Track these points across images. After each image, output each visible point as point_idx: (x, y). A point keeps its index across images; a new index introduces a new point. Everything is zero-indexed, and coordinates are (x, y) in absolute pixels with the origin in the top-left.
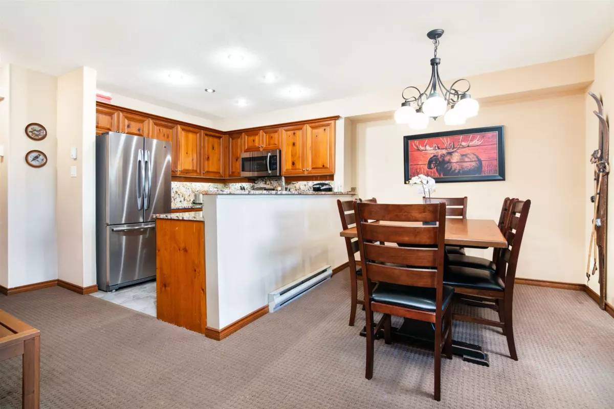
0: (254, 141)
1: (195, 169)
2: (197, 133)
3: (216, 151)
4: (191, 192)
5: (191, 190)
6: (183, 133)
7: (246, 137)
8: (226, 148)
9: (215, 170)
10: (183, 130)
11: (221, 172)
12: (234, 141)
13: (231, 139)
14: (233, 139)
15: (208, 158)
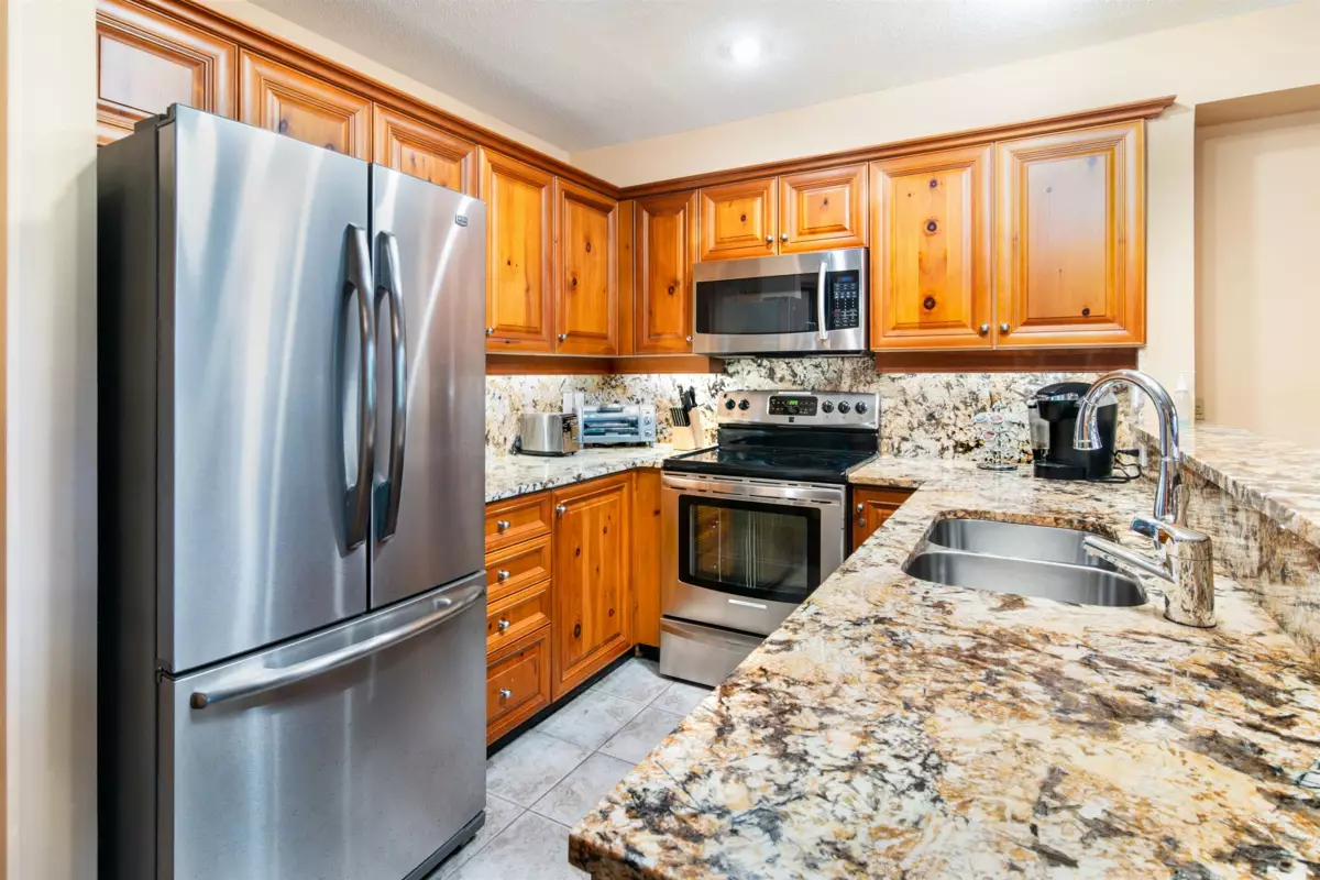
0: (743, 218)
1: (535, 323)
2: (540, 186)
3: (598, 258)
4: (508, 410)
5: (507, 402)
6: (496, 181)
7: (711, 206)
8: (630, 248)
9: (592, 328)
10: (496, 168)
11: (610, 334)
12: (659, 220)
13: (645, 215)
14: (652, 215)
15: (575, 282)
